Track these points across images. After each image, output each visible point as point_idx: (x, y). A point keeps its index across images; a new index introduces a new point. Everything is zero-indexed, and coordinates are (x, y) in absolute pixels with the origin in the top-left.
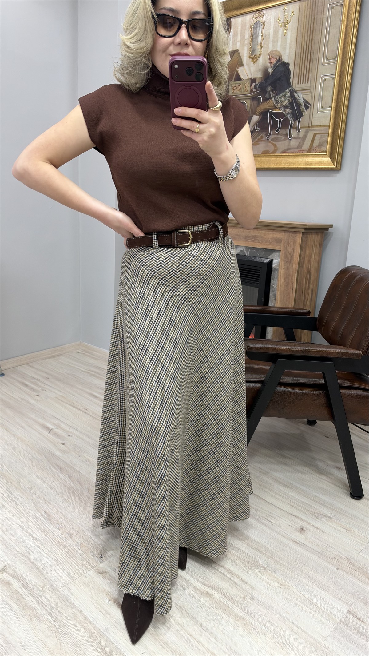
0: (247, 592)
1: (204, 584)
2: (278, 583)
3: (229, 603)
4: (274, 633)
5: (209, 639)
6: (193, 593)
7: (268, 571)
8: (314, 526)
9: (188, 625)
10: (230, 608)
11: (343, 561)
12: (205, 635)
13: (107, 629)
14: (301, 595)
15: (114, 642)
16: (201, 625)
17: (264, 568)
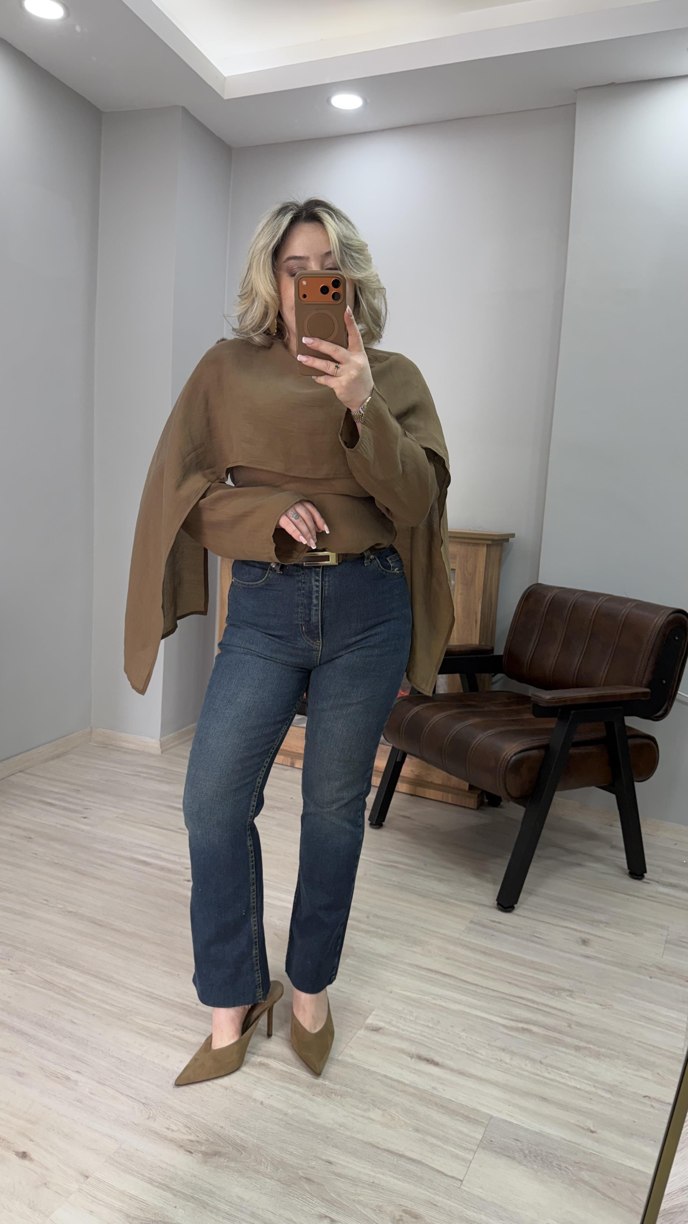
0: (568, 1019)
1: (512, 1020)
2: (597, 1004)
3: (556, 1035)
4: (627, 1055)
5: (560, 1074)
6: (506, 1031)
7: (577, 994)
8: (596, 936)
9: (526, 1065)
10: (560, 1039)
11: (651, 969)
12: (554, 1072)
13: (434, 1088)
14: (630, 1013)
15: (453, 1100)
16: (541, 1062)
17: (569, 991)
